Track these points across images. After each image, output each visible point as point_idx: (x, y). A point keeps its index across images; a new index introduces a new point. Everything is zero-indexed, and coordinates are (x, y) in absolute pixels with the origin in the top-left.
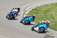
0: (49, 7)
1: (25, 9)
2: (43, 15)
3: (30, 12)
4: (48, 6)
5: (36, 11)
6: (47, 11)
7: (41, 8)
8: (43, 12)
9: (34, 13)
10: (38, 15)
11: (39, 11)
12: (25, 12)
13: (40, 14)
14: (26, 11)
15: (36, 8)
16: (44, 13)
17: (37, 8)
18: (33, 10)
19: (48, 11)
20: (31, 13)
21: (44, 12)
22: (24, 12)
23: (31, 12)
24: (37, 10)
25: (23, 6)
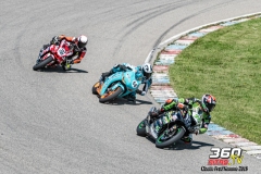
1: (159, 41)
2: (243, 70)
3: (185, 54)
5: (212, 51)
7: (235, 33)
8: (244, 55)
9: (203, 60)
10: (220, 71)
11: (225, 52)
12: (159, 54)
13: (228, 70)
14: (164, 51)
15: (211, 34)
16: (249, 59)
17: (219, 33)
18: (197, 43)
20: (187, 63)
21: (249, 54)
22: (154, 58)
23: (188, 56)
24: (215, 43)
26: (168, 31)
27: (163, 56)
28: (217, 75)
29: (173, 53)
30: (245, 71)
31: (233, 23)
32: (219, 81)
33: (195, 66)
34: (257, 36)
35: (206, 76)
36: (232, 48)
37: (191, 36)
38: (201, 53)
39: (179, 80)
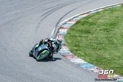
0: (116, 14)
1: (58, 23)
2: (102, 35)
3: (72, 29)
4: (115, 10)
5: (86, 27)
6: (111, 25)
7: (96, 17)
8: (101, 28)
9: (81, 31)
10: (90, 36)
11: (92, 27)
12: (59, 29)
14: (61, 28)
15: (84, 18)
16: (105, 30)
17: (88, 17)
18: (78, 22)
19: (113, 24)
21: (104, 27)
23: (73, 30)
24: (87, 22)
25: (53, 13)
26: (62, 18)
27: (61, 30)
28: (89, 39)
31: (95, 12)
32: (90, 41)
33: (77, 34)
34: (108, 18)
35: (83, 39)
36: (95, 24)
37: (74, 19)
38: (80, 27)
39: (70, 42)
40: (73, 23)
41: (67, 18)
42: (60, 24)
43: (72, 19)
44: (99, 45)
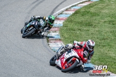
1: (53, 13)
2: (106, 29)
3: (69, 20)
8: (106, 19)
9: (81, 23)
10: (92, 30)
13: (97, 29)
14: (56, 19)
15: (85, 7)
16: (110, 22)
17: (90, 6)
18: (77, 12)
20: (70, 26)
21: (110, 19)
23: (71, 21)
24: (88, 12)
26: (58, 6)
28: (90, 33)
29: (62, 19)
30: (107, 29)
32: (91, 36)
33: (76, 27)
34: (114, 7)
35: (83, 33)
36: (99, 15)
37: (72, 8)
38: (80, 19)
39: (66, 36)
40: (71, 13)
41: (64, 7)
42: (54, 14)
43: (70, 8)
44: (103, 41)
